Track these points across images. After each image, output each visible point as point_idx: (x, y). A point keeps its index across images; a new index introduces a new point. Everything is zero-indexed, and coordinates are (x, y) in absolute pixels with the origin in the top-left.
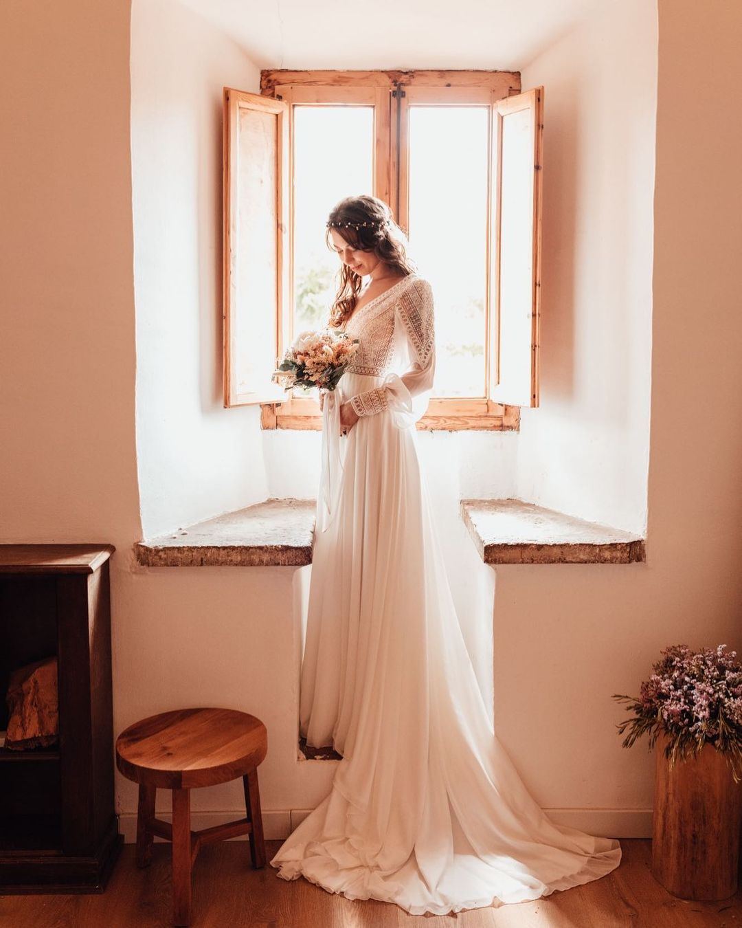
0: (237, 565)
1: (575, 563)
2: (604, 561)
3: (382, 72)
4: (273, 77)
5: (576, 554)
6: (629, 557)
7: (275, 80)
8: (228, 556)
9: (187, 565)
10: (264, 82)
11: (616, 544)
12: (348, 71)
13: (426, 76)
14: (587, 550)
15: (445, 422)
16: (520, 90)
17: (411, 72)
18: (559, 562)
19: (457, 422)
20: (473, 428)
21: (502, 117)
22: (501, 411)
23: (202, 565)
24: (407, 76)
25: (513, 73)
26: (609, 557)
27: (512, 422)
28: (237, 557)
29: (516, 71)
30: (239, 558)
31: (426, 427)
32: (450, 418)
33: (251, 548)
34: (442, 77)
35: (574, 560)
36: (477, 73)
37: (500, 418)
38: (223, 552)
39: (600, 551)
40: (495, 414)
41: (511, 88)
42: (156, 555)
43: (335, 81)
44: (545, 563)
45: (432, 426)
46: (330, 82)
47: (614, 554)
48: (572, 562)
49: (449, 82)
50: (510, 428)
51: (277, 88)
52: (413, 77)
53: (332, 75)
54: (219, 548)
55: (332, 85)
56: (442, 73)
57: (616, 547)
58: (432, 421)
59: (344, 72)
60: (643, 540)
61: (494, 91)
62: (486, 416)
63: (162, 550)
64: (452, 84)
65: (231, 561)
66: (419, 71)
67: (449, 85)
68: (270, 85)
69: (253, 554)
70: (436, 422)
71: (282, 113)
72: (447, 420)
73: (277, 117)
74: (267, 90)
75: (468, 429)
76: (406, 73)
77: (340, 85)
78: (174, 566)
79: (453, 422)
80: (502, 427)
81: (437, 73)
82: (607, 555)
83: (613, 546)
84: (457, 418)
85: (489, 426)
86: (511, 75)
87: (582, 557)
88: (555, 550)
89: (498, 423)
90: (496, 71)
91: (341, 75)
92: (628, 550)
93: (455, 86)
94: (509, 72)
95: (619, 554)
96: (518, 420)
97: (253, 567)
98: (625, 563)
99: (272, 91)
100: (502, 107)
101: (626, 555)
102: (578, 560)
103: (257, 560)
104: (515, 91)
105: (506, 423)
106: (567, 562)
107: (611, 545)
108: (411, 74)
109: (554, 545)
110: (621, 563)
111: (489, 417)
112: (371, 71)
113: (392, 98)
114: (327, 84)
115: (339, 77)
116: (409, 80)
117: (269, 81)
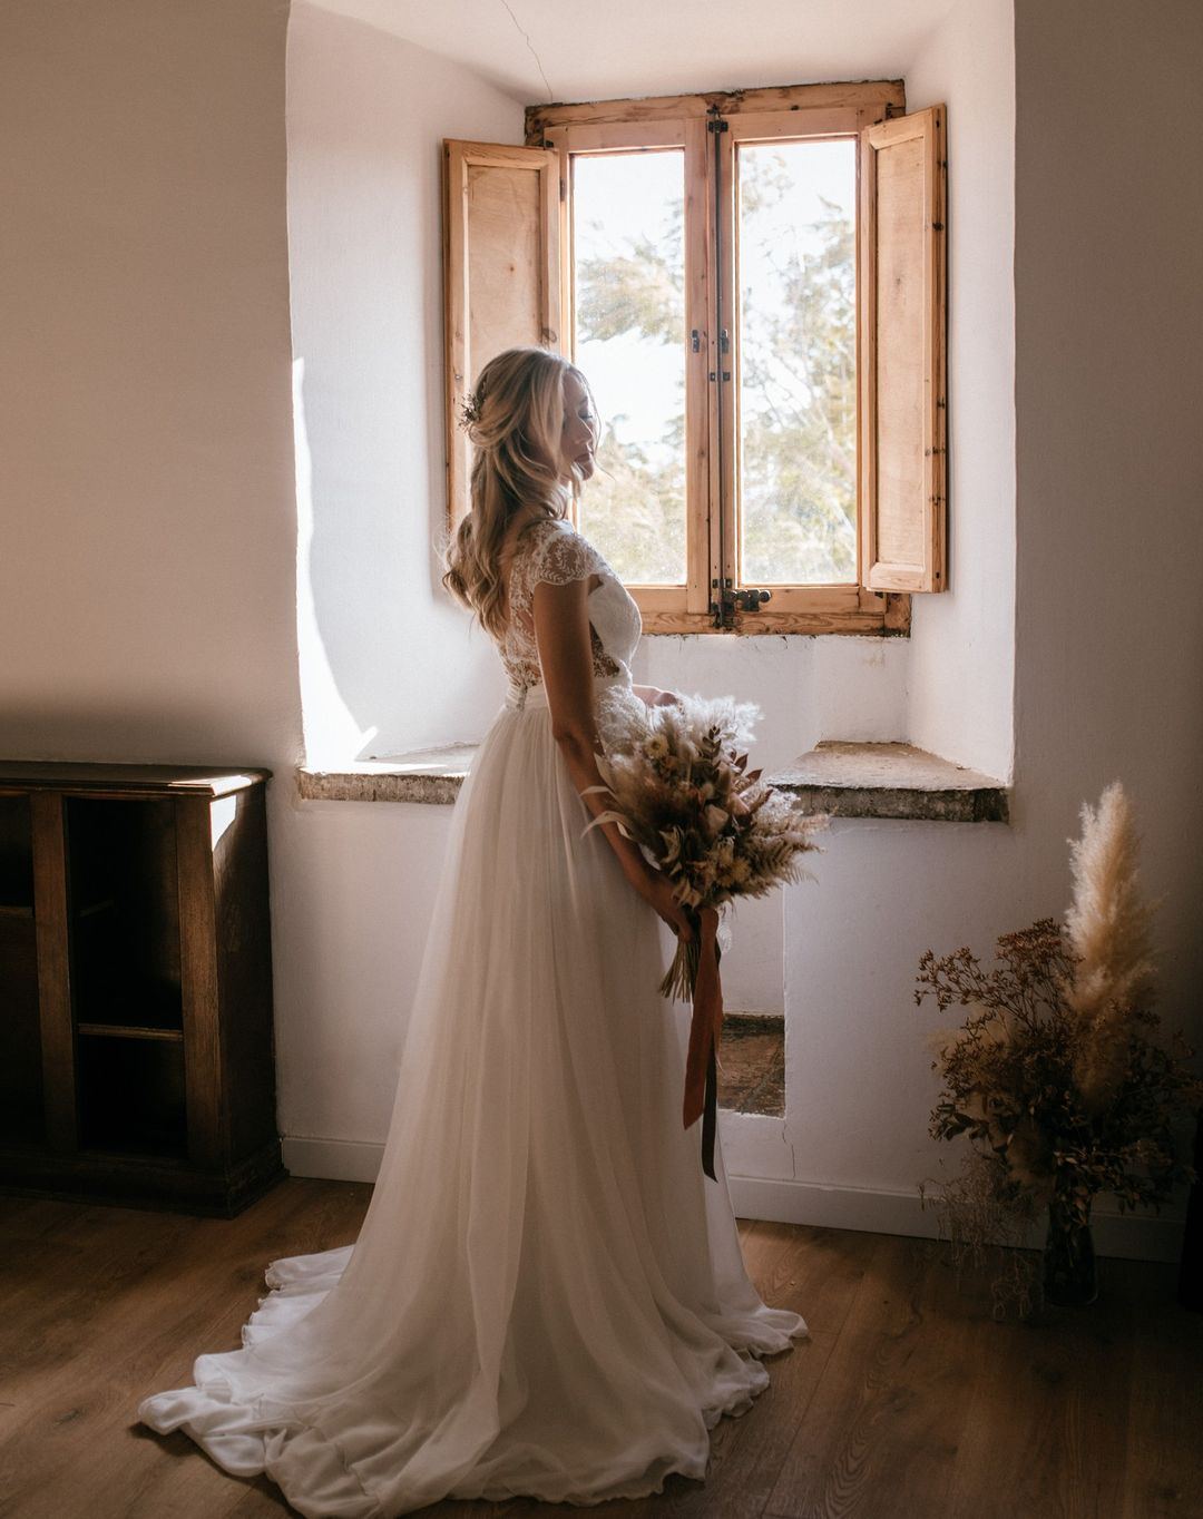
0: (419, 802)
1: (890, 817)
2: (936, 817)
3: (697, 95)
4: (542, 116)
5: (892, 803)
6: (973, 812)
7: (545, 120)
8: (408, 789)
9: (356, 799)
10: (530, 124)
11: (953, 791)
12: (647, 98)
13: (762, 97)
14: (910, 799)
15: (796, 621)
16: (904, 108)
17: (740, 93)
18: (867, 815)
19: (814, 623)
20: (840, 632)
21: (877, 151)
22: (879, 606)
23: (374, 800)
24: (733, 99)
25: (893, 82)
26: (943, 811)
27: (900, 623)
28: (418, 790)
29: (899, 78)
30: (422, 792)
31: (768, 629)
32: (803, 616)
33: (438, 778)
34: (785, 97)
35: (890, 814)
36: (838, 87)
37: (880, 616)
38: (401, 784)
39: (929, 801)
40: (871, 610)
41: (890, 104)
42: (316, 784)
43: (629, 114)
44: (847, 816)
45: (777, 627)
46: (623, 117)
47: (951, 807)
48: (887, 817)
49: (795, 104)
50: (897, 632)
51: (547, 131)
52: (742, 99)
53: (626, 105)
54: (396, 777)
55: (626, 121)
56: (785, 90)
57: (953, 796)
58: (775, 620)
59: (642, 101)
60: (1003, 789)
61: (862, 111)
62: (858, 613)
63: (324, 778)
64: (800, 105)
65: (412, 795)
66: (751, 90)
67: (795, 108)
68: (538, 127)
69: (440, 787)
70: (782, 621)
71: (546, 167)
72: (799, 619)
73: (539, 174)
74: (535, 135)
75: (832, 633)
76: (732, 95)
77: (637, 120)
78: (340, 799)
79: (807, 622)
80: (884, 632)
81: (777, 91)
82: (940, 807)
83: (949, 794)
84: (815, 617)
85: (862, 628)
86: (890, 86)
87: (901, 808)
88: (860, 797)
89: (877, 624)
90: (867, 81)
91: (641, 105)
92: (972, 801)
93: (804, 108)
94: (888, 81)
95: (958, 807)
96: (908, 620)
97: (441, 806)
98: (968, 820)
99: (540, 137)
100: (876, 137)
101: (968, 808)
102: (896, 813)
103: (446, 797)
104: (895, 111)
105: (890, 624)
106: (879, 817)
107: (946, 792)
108: (739, 95)
109: (861, 790)
110: (960, 820)
111: (863, 614)
112: (681, 96)
113: (709, 133)
114: (618, 120)
115: (635, 108)
116: (737, 105)
117: (537, 122)
